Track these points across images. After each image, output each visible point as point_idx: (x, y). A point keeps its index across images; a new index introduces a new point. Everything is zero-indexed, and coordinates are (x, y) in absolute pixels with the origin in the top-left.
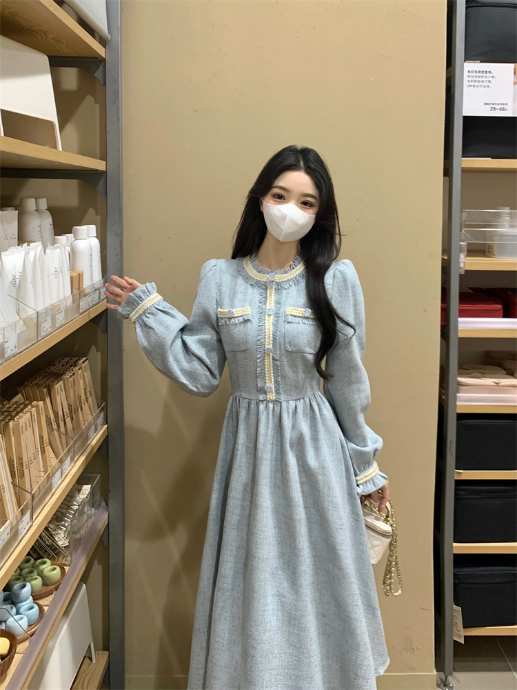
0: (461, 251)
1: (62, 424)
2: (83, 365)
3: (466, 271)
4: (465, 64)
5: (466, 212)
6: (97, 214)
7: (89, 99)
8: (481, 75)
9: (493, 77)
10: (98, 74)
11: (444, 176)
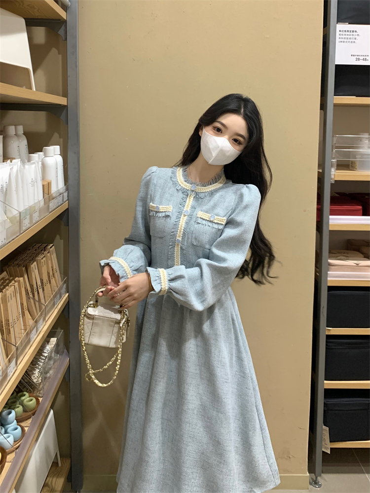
0: (332, 166)
1: (36, 293)
2: (51, 249)
3: (335, 181)
4: (337, 25)
5: (336, 137)
6: (60, 137)
7: (54, 51)
8: (349, 33)
9: (358, 35)
10: (61, 32)
11: (321, 109)
